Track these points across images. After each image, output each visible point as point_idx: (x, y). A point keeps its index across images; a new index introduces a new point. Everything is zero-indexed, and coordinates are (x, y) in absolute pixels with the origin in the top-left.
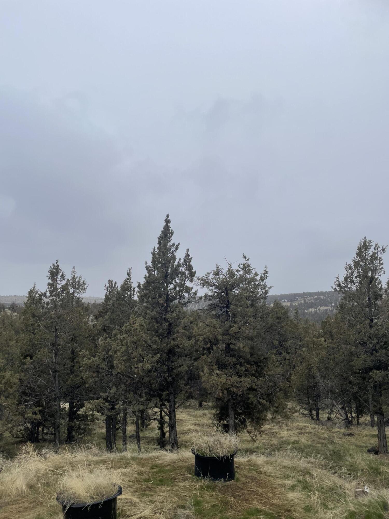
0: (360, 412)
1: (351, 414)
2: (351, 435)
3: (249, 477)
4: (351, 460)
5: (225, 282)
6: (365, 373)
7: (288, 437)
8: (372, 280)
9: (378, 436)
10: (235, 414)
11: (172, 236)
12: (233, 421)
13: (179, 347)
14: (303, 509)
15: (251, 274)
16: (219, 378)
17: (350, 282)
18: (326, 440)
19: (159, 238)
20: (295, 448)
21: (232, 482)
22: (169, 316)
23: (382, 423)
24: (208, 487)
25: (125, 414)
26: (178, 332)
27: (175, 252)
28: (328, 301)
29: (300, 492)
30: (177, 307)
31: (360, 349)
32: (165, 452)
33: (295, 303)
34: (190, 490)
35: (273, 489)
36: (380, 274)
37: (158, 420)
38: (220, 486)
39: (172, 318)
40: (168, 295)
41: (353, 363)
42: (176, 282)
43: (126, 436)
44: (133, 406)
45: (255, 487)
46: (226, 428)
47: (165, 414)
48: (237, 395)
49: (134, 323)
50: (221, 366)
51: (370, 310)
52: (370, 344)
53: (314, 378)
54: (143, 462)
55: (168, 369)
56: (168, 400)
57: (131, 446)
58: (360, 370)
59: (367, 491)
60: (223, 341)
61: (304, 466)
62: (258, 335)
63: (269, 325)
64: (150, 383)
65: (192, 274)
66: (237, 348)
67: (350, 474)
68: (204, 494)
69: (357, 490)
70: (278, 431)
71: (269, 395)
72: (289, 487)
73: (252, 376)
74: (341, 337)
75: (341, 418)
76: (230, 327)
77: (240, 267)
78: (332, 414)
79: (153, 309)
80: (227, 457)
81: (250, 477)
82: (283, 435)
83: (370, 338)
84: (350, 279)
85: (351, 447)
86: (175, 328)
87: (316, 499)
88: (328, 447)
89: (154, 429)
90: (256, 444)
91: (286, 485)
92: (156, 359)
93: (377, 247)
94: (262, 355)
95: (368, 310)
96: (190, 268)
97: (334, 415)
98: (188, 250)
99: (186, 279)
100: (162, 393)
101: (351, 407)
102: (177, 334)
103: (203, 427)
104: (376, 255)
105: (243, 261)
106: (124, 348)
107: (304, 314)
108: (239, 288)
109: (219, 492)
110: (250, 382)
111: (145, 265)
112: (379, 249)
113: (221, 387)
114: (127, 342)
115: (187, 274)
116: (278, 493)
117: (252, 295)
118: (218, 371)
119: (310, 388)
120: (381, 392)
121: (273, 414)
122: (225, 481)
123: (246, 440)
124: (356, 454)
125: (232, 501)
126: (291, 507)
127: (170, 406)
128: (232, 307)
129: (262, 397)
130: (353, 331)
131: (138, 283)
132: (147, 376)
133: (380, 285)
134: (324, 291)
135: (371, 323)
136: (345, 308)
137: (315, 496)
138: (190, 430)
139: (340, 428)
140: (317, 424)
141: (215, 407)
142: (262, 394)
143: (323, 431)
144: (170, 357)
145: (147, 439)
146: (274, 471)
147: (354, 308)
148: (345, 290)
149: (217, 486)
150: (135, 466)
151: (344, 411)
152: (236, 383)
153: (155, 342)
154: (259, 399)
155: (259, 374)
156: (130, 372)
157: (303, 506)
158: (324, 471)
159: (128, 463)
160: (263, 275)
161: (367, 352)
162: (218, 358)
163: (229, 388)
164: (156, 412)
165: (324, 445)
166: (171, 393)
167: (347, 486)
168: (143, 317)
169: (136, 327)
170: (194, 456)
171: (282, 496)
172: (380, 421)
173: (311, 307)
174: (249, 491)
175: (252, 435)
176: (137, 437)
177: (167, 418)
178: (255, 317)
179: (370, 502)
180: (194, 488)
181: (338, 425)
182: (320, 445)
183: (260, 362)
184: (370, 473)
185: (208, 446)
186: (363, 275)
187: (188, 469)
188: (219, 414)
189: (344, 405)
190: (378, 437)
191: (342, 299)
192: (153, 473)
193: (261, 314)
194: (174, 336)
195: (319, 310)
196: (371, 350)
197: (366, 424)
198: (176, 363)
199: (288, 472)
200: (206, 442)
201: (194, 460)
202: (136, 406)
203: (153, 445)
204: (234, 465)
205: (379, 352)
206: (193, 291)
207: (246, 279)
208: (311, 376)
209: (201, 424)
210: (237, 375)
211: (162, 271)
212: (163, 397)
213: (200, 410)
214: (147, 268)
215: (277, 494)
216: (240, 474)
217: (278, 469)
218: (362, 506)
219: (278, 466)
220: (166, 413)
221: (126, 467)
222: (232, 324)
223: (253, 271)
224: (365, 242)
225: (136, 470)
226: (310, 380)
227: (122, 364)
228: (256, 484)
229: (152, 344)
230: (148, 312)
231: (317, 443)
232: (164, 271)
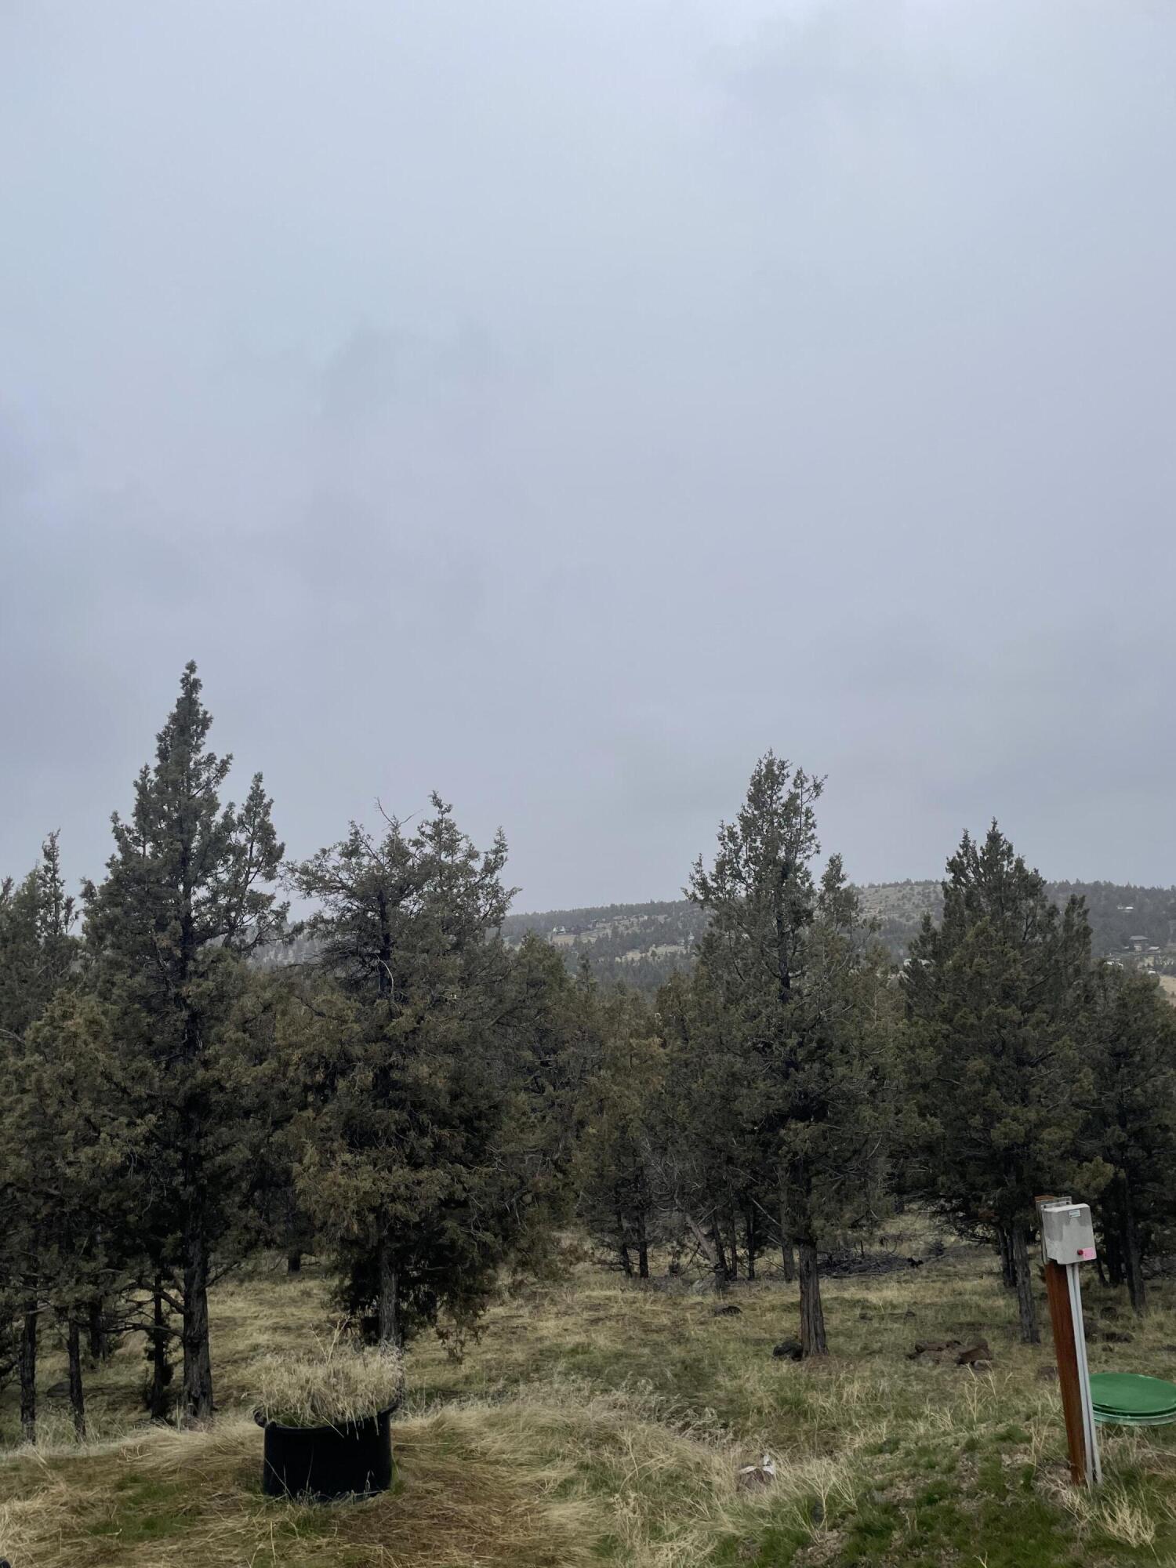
0: (756, 1244)
1: (734, 1251)
2: (732, 1310)
3: (435, 1473)
4: (729, 1384)
5: (376, 878)
6: (769, 1130)
7: (560, 1336)
8: (787, 869)
9: (800, 1307)
10: (400, 1283)
11: (206, 732)
12: (392, 1307)
13: (222, 1089)
14: (592, 1548)
15: (459, 854)
16: (350, 1177)
17: (731, 875)
18: (666, 1333)
19: (160, 739)
20: (577, 1368)
21: (382, 1497)
22: (189, 989)
23: (811, 1268)
24: (305, 1524)
25: (31, 1321)
26: (221, 1041)
27: (217, 782)
28: (677, 929)
29: (584, 1499)
30: (219, 959)
31: (757, 1063)
32: (166, 1431)
33: (590, 935)
34: (246, 1541)
35: (507, 1500)
36: (808, 853)
37: (147, 1329)
38: (344, 1514)
39: (201, 995)
40: (188, 921)
41: (737, 1106)
42: (217, 880)
43: (34, 1393)
44: (61, 1291)
45: (451, 1505)
46: (371, 1332)
47: (172, 1305)
48: (406, 1224)
49: (65, 1016)
50: (359, 1137)
51: (782, 953)
52: (782, 1049)
53: (635, 1153)
54: (90, 1471)
55: (185, 1158)
56: (183, 1261)
57: (51, 1422)
58: (755, 1123)
59: (771, 1470)
60: (367, 1061)
61: (598, 1418)
62: (476, 1036)
63: (508, 1005)
64: (120, 1210)
65: (273, 854)
66: (410, 1080)
67: (725, 1426)
68: (290, 1547)
69: (743, 1471)
70: (529, 1320)
71: (501, 1215)
72: (553, 1488)
73: (452, 1163)
74: (706, 1034)
75: (706, 1265)
76: (391, 1015)
77: (423, 833)
78: (682, 1256)
79: (137, 966)
80: (369, 1422)
81: (436, 1475)
82: (545, 1332)
83: (781, 1031)
84: (732, 868)
85: (732, 1346)
86: (210, 1028)
87: (631, 1515)
88: (669, 1353)
89: (137, 1357)
90: (465, 1369)
91: (543, 1485)
92: (141, 1129)
93: (800, 780)
94: (487, 1096)
95: (776, 955)
96: (265, 833)
97: (689, 1259)
98: (259, 778)
99: (252, 870)
100: (163, 1240)
101: (733, 1231)
102: (217, 1047)
103: (299, 1336)
104: (799, 802)
105: (434, 815)
106: (29, 1100)
107: (611, 967)
108: (420, 896)
109: (341, 1533)
110: (447, 1182)
111: (113, 825)
112: (806, 786)
113: (358, 1203)
114: (39, 1081)
115: (255, 853)
116: (519, 1510)
117: (460, 915)
118: (347, 1157)
119: (625, 1182)
120: (809, 1181)
121: (515, 1272)
122: (361, 1498)
123: (434, 1360)
124: (743, 1366)
125: (379, 1556)
126: (556, 1550)
127: (189, 1280)
128: (397, 954)
129: (483, 1223)
130: (737, 1013)
131: (83, 881)
132: (111, 1186)
133: (807, 884)
134: (668, 900)
135: (785, 989)
136: (717, 947)
137: (628, 1504)
138: (255, 1348)
139: (704, 1295)
140: (642, 1289)
141: (336, 1268)
142: (483, 1214)
143: (658, 1308)
144: (192, 1120)
145: (109, 1395)
146: (508, 1447)
147: (739, 947)
148: (718, 898)
149: (334, 1516)
150: (63, 1486)
151: (713, 1244)
152: (402, 1188)
153: (142, 1076)
154: (473, 1231)
155: (476, 1155)
156: (52, 1178)
157: (591, 1541)
158: (655, 1426)
159: (36, 1481)
160: (492, 857)
161: (773, 1071)
162: (351, 1116)
163: (382, 1205)
164: (140, 1304)
165: (658, 1349)
166: (193, 1237)
167: (717, 1461)
168: (101, 994)
169: (73, 1029)
170: (262, 1431)
171: (532, 1520)
172: (807, 1265)
173: (633, 947)
174: (433, 1517)
175: (450, 1342)
176: (72, 1391)
177: (177, 1320)
178: (465, 982)
179: (776, 1501)
180: (260, 1532)
181: (696, 1285)
182: (646, 1351)
183: (479, 1118)
184: (779, 1417)
185: (309, 1393)
186: (765, 857)
187: (242, 1475)
188: (349, 1288)
189: (714, 1227)
190: (802, 1311)
191: (711, 925)
192: (122, 1502)
193: (484, 973)
194: (206, 1052)
195: (654, 954)
196: (784, 1066)
197: (771, 1276)
198: (210, 1139)
199: (552, 1444)
200: (303, 1382)
201: (262, 1445)
202: (71, 1289)
203: (130, 1411)
204: (389, 1442)
205: (803, 1069)
206: (275, 906)
207: (442, 867)
208: (628, 1149)
209: (293, 1326)
210: (408, 1164)
211: (172, 843)
212: (166, 1252)
213: (291, 1281)
214: (119, 834)
215: (516, 1516)
216: (407, 1470)
217: (522, 1437)
218: (756, 1516)
219: (524, 1429)
220: (172, 1303)
221: (28, 1495)
222: (398, 1007)
223: (463, 845)
224: (770, 764)
225: (63, 1500)
226: (623, 1159)
227: (19, 1155)
228: (456, 1493)
229: (129, 1084)
230: (119, 977)
231: (640, 1345)
232: (179, 845)
